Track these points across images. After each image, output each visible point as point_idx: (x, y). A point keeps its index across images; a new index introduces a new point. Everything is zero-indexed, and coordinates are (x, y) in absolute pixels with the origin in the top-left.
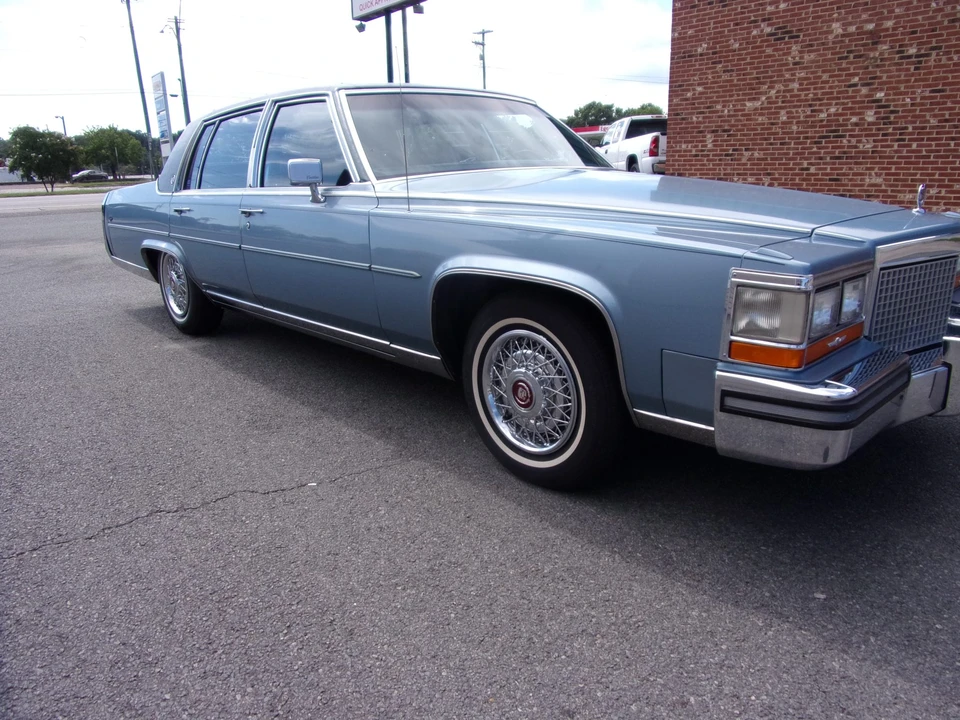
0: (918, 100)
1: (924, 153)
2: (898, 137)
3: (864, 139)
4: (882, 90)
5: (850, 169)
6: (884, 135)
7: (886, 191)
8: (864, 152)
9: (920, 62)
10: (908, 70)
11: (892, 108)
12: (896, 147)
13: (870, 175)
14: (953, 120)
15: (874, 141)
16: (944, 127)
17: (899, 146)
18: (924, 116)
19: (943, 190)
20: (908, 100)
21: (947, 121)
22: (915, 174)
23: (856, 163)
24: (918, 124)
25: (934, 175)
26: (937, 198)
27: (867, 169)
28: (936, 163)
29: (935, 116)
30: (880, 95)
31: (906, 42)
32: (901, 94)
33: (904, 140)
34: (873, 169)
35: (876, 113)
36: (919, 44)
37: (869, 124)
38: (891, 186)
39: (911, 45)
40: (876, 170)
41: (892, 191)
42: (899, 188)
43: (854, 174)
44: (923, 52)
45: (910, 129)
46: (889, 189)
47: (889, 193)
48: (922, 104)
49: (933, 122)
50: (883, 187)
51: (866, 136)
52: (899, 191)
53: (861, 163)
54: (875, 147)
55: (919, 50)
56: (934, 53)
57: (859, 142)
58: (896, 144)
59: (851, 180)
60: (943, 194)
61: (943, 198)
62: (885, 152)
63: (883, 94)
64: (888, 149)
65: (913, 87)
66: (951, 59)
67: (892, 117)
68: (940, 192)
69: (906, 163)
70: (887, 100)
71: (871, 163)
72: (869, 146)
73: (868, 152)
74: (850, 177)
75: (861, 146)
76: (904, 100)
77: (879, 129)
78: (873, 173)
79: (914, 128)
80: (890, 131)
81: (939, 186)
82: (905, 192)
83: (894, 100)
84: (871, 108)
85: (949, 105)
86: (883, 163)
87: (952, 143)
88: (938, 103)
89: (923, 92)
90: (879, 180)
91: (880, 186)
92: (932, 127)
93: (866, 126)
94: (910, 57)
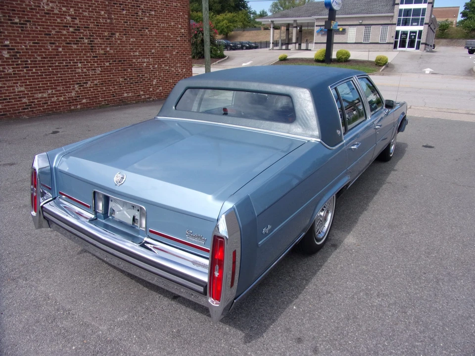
0: (28, 47)
1: (40, 74)
2: (24, 66)
3: (6, 67)
4: (7, 40)
5: (4, 84)
6: (17, 65)
7: (28, 94)
8: (9, 74)
9: (23, 27)
10: (18, 30)
11: (16, 50)
12: (25, 71)
13: (17, 86)
14: (47, 58)
15: (13, 68)
16: (45, 61)
17: (27, 70)
18: (34, 55)
19: (54, 90)
20: (23, 47)
21: (44, 58)
22: (39, 84)
23: (6, 81)
24: (32, 59)
25: (47, 84)
26: (52, 94)
27: (14, 83)
28: (46, 78)
29: (39, 55)
30: (7, 43)
31: (11, 15)
32: (18, 43)
33: (28, 67)
34: (17, 83)
35: (8, 53)
36: (19, 17)
37: (7, 58)
38: (29, 91)
39: (15, 17)
40: (19, 83)
41: (31, 94)
42: (34, 92)
43: (8, 87)
44: (22, 22)
45: (29, 62)
46: (29, 93)
47: (30, 95)
48: (31, 49)
49: (39, 58)
50: (26, 92)
51: (7, 65)
52: (35, 93)
53: (10, 80)
54: (14, 71)
55: (20, 21)
56: (28, 23)
57: (5, 68)
58: (25, 70)
59: (7, 90)
60: (54, 92)
61: (55, 94)
62: (21, 74)
63: (8, 42)
64: (22, 72)
65: (23, 40)
66: (37, 28)
67: (18, 55)
68: (52, 92)
69: (33, 79)
70: (12, 46)
71: (15, 80)
72: (11, 71)
73: (11, 74)
74: (6, 88)
75: (6, 71)
76: (21, 46)
77: (13, 62)
78: (18, 85)
79: (31, 61)
80: (19, 62)
81: (51, 89)
82: (37, 93)
83: (16, 46)
84: (4, 49)
85: (43, 50)
86: (22, 80)
87: (50, 68)
88: (38, 49)
89: (29, 43)
90: (23, 89)
91: (24, 91)
92: (39, 61)
93: (5, 60)
94: (16, 23)
